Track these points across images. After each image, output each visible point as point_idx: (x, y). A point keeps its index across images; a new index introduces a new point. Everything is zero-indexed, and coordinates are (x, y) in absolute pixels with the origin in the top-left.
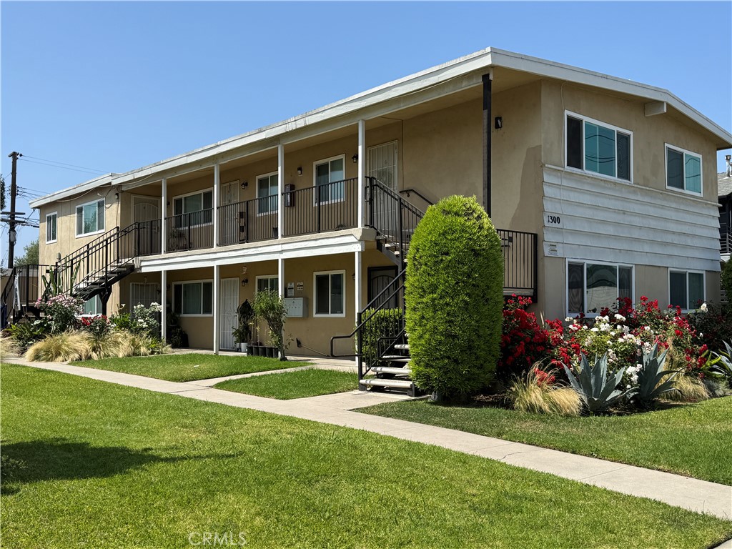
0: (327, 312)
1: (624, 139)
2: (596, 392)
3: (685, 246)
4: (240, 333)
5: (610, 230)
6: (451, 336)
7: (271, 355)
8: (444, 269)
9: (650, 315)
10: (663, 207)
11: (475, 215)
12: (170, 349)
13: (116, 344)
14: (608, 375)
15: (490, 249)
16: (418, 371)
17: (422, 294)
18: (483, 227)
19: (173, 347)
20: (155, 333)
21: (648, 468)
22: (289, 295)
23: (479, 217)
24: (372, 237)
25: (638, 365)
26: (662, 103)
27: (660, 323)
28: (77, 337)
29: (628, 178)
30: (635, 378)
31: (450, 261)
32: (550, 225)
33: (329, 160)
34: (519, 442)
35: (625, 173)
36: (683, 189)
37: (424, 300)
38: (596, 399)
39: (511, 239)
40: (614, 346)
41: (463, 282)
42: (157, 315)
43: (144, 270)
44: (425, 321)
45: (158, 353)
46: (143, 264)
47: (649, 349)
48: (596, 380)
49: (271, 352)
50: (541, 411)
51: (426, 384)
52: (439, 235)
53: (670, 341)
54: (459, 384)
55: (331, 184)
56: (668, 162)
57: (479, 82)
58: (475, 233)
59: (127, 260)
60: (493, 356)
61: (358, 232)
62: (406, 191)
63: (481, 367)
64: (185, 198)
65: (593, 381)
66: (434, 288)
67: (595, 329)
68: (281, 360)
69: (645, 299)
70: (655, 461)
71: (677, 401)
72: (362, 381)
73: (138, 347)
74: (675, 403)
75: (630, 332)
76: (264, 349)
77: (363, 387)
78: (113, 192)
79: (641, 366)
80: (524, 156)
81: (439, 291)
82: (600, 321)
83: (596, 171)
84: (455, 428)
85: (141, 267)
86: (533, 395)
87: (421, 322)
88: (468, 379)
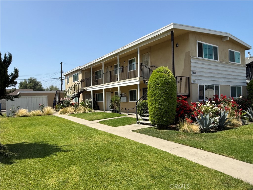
0: (132, 101)
1: (216, 49)
2: (205, 125)
3: (235, 79)
4: (111, 106)
5: (212, 75)
6: (161, 109)
7: (117, 113)
8: (158, 89)
9: (224, 100)
10: (228, 68)
11: (167, 72)
12: (94, 111)
13: (80, 110)
14: (209, 119)
15: (172, 82)
16: (151, 119)
17: (152, 96)
18: (170, 76)
19: (95, 110)
20: (90, 107)
21: (219, 154)
22: (123, 96)
23: (168, 73)
24: (142, 80)
25: (219, 116)
26: (227, 37)
27: (227, 103)
28: (70, 108)
29: (217, 60)
30: (218, 121)
31: (160, 86)
32: (193, 74)
33: (132, 59)
34: (178, 143)
35: (216, 58)
36: (234, 62)
37: (152, 98)
38: (205, 128)
39: (181, 79)
40: (212, 110)
41: (164, 93)
42: (91, 102)
43: (88, 90)
44: (153, 105)
45: (91, 112)
46: (87, 89)
47: (222, 112)
48: (205, 121)
49: (117, 112)
50: (187, 132)
51: (154, 123)
52: (156, 79)
53: (230, 108)
54: (163, 123)
56: (230, 55)
57: (170, 33)
58: (167, 78)
59: (83, 88)
60: (174, 114)
61: (138, 78)
62: (152, 66)
63: (170, 118)
64: (98, 71)
65: (204, 122)
66: (155, 95)
67: (205, 106)
68: (120, 114)
69: (222, 95)
70: (222, 152)
71: (232, 126)
72: (138, 121)
73: (86, 110)
74: (231, 127)
75: (217, 106)
76: (116, 111)
77: (138, 123)
78: (80, 71)
79: (220, 117)
80: (185, 54)
81: (156, 96)
82: (208, 103)
83: (207, 58)
84: (160, 138)
85: (87, 90)
86: (185, 127)
87: (152, 105)
88: (166, 122)
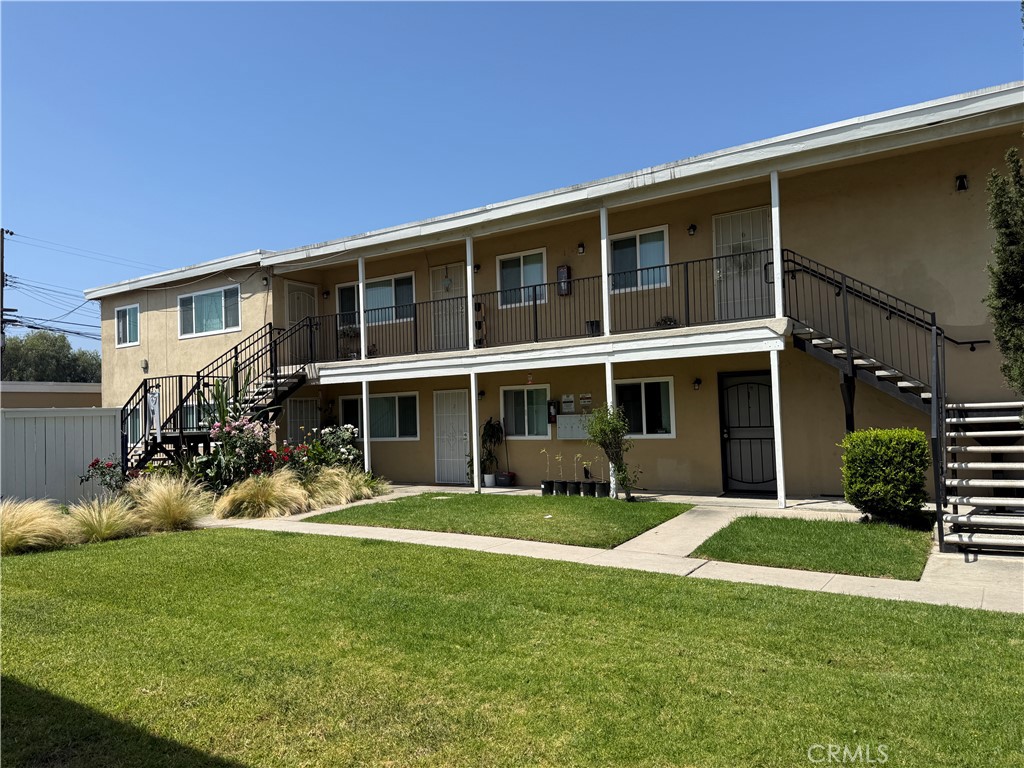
0: (640, 432)
24: (790, 331)
33: (638, 233)
43: (323, 381)
46: (322, 373)
55: (641, 270)
78: (260, 276)
85: (319, 378)
